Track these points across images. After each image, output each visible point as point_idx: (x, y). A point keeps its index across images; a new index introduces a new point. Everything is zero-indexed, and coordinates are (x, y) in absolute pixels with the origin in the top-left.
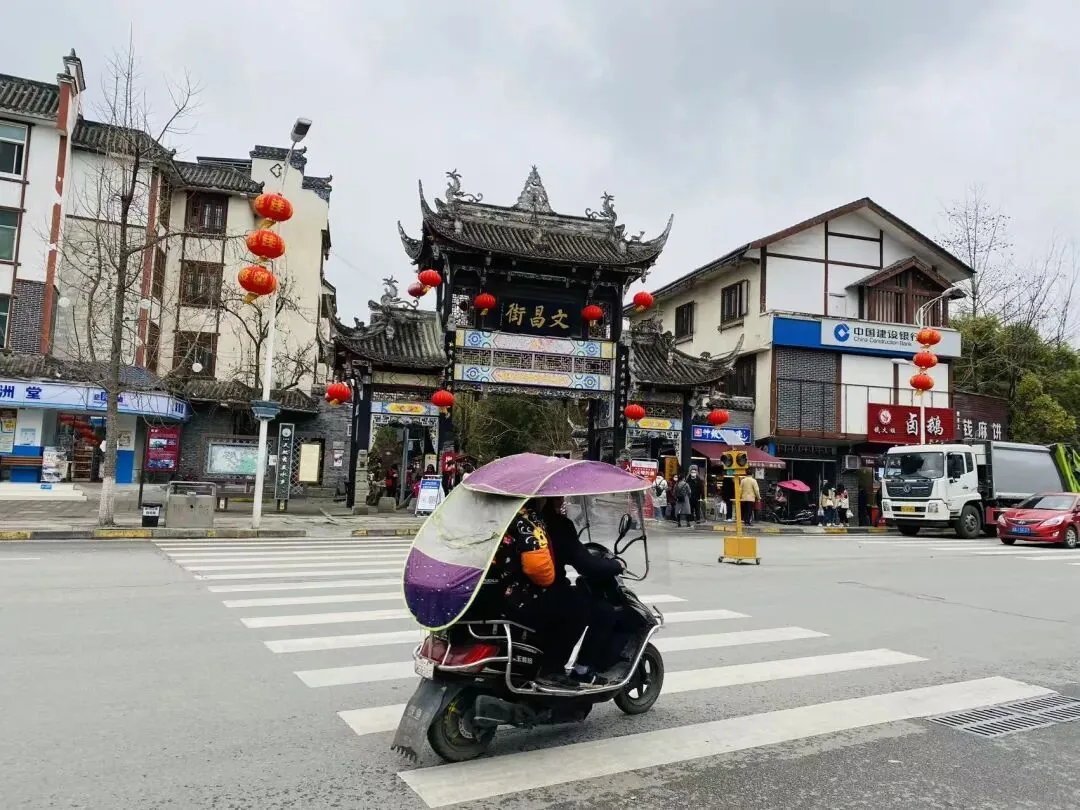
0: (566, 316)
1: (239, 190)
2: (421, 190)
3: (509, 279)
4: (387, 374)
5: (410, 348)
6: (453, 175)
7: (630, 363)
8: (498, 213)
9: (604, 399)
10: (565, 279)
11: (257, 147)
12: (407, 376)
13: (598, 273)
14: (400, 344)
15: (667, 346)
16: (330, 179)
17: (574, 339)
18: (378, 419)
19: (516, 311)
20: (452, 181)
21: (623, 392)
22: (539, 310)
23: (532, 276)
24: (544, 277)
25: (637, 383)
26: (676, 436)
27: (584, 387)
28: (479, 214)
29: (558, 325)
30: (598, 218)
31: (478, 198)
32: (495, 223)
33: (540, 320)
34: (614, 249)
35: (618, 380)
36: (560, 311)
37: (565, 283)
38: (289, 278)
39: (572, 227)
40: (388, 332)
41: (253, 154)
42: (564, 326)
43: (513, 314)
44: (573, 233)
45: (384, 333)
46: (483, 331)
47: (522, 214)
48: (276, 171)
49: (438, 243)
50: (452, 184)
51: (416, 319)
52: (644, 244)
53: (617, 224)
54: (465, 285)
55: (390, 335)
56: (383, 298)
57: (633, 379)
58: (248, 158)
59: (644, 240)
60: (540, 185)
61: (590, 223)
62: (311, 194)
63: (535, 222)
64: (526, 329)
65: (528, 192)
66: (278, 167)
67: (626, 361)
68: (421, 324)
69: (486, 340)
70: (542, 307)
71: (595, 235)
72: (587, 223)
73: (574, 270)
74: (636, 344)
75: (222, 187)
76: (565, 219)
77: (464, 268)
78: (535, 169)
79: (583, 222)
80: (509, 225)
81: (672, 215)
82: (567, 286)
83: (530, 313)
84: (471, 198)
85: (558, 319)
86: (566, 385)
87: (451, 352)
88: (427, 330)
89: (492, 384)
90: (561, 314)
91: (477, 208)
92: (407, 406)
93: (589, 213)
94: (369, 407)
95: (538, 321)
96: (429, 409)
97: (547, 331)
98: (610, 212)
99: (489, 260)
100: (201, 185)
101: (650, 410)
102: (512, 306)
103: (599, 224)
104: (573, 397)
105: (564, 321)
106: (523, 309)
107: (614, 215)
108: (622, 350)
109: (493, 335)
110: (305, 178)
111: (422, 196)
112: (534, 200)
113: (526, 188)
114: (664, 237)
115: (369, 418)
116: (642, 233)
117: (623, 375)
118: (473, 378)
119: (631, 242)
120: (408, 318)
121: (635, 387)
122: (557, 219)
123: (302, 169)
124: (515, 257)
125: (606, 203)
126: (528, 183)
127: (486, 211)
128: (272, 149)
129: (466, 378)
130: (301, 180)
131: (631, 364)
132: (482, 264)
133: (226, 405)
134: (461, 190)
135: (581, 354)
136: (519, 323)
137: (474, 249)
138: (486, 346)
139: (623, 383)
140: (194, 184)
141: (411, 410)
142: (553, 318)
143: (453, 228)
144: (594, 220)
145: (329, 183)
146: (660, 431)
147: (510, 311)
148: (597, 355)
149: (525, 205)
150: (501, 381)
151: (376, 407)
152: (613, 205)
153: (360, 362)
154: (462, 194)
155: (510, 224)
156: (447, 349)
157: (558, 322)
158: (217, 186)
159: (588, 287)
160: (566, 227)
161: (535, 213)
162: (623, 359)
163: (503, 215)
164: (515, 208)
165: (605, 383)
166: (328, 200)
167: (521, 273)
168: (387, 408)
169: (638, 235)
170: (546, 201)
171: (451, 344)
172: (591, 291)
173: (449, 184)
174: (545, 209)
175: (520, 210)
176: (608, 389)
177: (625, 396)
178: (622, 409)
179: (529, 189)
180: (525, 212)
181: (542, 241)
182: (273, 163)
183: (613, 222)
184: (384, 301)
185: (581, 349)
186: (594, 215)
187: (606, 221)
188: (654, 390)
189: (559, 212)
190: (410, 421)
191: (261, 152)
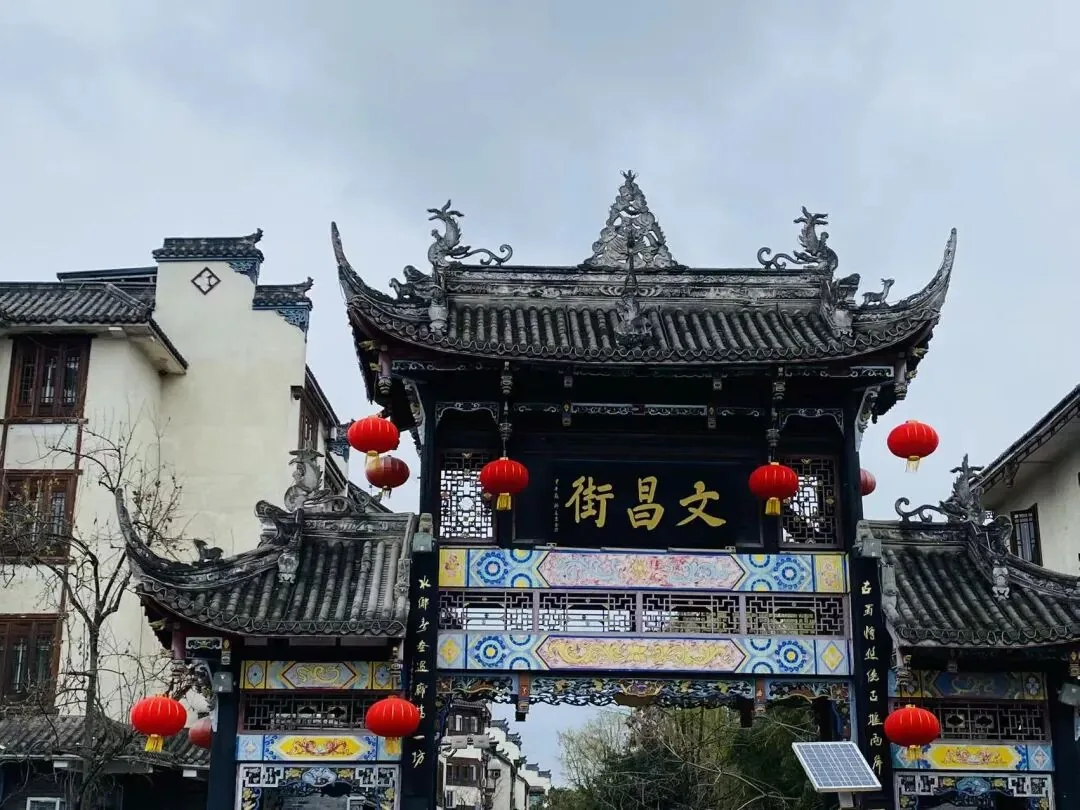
0: (715, 496)
1: (107, 320)
2: (337, 243)
3: (567, 421)
4: (275, 666)
5: (327, 599)
6: (444, 215)
7: (885, 600)
8: (548, 283)
9: (835, 698)
10: (704, 410)
11: (168, 241)
12: (321, 667)
13: (779, 387)
14: (306, 594)
15: (990, 552)
16: (308, 285)
17: (740, 551)
18: (253, 777)
19: (589, 495)
20: (442, 228)
21: (873, 676)
22: (647, 488)
23: (624, 408)
24: (652, 409)
25: (904, 650)
26: (1038, 787)
27: (777, 671)
28: (505, 290)
29: (698, 518)
30: (790, 266)
31: (501, 256)
32: (539, 304)
33: (652, 512)
34: (824, 328)
35: (860, 644)
36: (700, 486)
37: (705, 419)
38: (165, 479)
39: (726, 294)
40: (282, 567)
41: (158, 255)
42: (715, 522)
43: (583, 503)
44: (730, 307)
45: (275, 569)
46: (512, 547)
47: (604, 278)
48: (203, 282)
49: (390, 356)
50: (442, 234)
51: (363, 534)
52: (895, 309)
53: (839, 274)
54: (466, 446)
55: (287, 574)
56: (290, 495)
57: (897, 642)
58: (152, 263)
59: (892, 300)
60: (644, 210)
61: (773, 280)
62: (271, 317)
63: (630, 291)
64: (618, 535)
65: (617, 229)
66: (207, 274)
67: (875, 597)
68: (374, 545)
69: (522, 568)
70: (653, 480)
71: (784, 305)
72: (762, 280)
73: (717, 385)
74: (913, 553)
75: (75, 319)
76: (706, 277)
77: (459, 406)
78: (630, 178)
79: (752, 280)
80: (573, 305)
81: (954, 232)
82: (712, 424)
83: (626, 497)
84: (486, 258)
85: (696, 504)
86: (728, 668)
87: (424, 602)
88: (385, 556)
89: (539, 673)
90: (702, 493)
91: (499, 276)
92: (321, 741)
93: (767, 257)
94: (234, 749)
95: (647, 514)
96: (376, 744)
97: (675, 536)
98: (820, 251)
99: (507, 381)
100: (34, 320)
101: (955, 721)
102: (578, 483)
103: (792, 281)
104: (750, 696)
105: (712, 508)
106: (608, 487)
107: (831, 257)
108: (863, 569)
109: (537, 556)
110: (259, 289)
111: (340, 257)
112: (631, 245)
113: (610, 222)
114: (940, 283)
115: (234, 774)
116: (889, 283)
117: (870, 632)
118: (491, 664)
119: (864, 308)
120: (345, 534)
121: (899, 663)
122: (687, 279)
123: (252, 272)
124: (569, 369)
125: (808, 232)
126: (615, 212)
127: (521, 281)
128: (196, 240)
129: (474, 664)
130: (251, 294)
131: (889, 604)
132: (494, 394)
133: (64, 765)
134: (463, 243)
135: (761, 587)
136: (600, 523)
137: (470, 360)
138: (521, 583)
139: (871, 655)
140: (22, 319)
141: (333, 750)
142: (684, 503)
143: (426, 321)
144: (781, 272)
145: (308, 294)
146: (988, 777)
147: (576, 497)
148: (805, 587)
149: (613, 258)
150: (560, 665)
151: (249, 746)
152: (825, 235)
153: (203, 642)
154: (465, 252)
155: (577, 303)
156: (414, 594)
157: (697, 513)
158: (65, 319)
159: (766, 422)
160: (712, 294)
161: (634, 272)
162: (866, 590)
163: (557, 285)
164: (587, 267)
165: (831, 656)
166: (304, 326)
167: (594, 407)
168: (272, 748)
169: (879, 289)
170: (660, 244)
171: (424, 584)
172: (773, 432)
173: (435, 233)
174: (660, 262)
175: (598, 270)
176: (843, 671)
177: (881, 686)
178: (874, 720)
179: (618, 222)
180: (611, 271)
181: (639, 327)
182: (198, 266)
183: (828, 271)
184: (292, 500)
185: (760, 573)
186: (780, 261)
187: (810, 270)
188: (952, 667)
189: (692, 266)
190: (332, 778)
191: (176, 250)
